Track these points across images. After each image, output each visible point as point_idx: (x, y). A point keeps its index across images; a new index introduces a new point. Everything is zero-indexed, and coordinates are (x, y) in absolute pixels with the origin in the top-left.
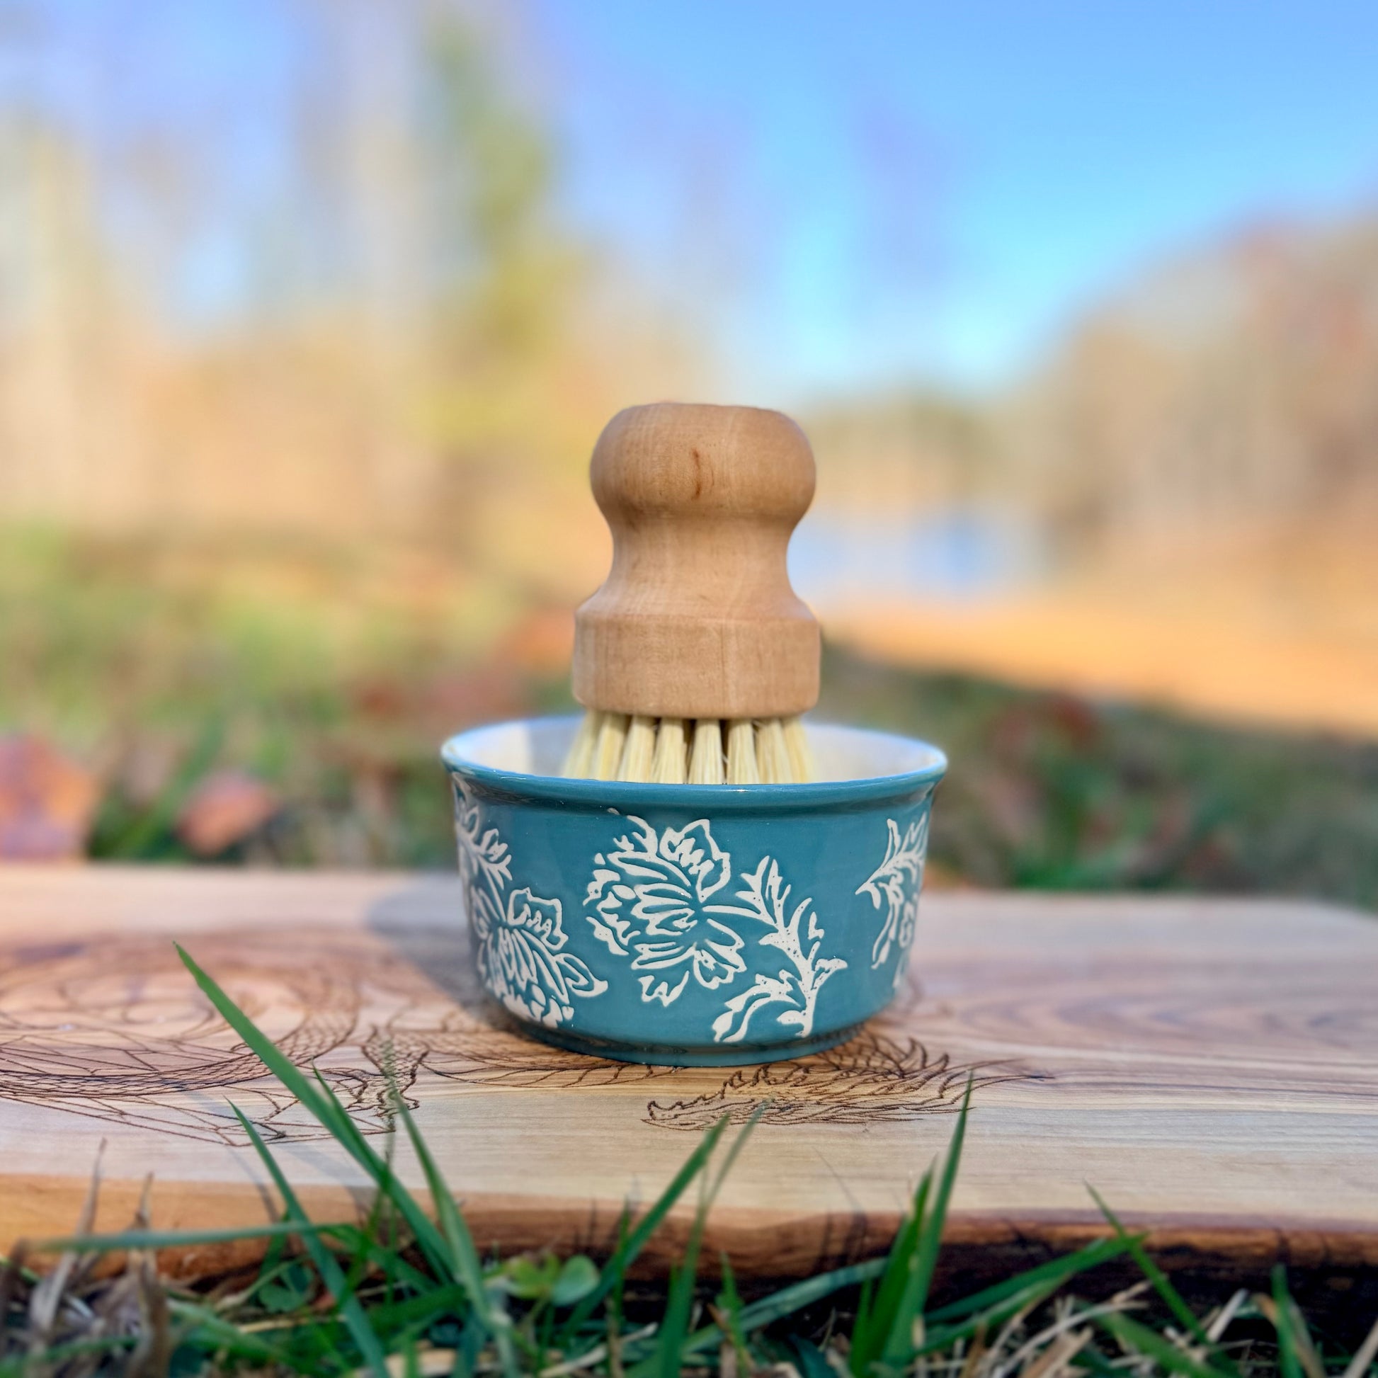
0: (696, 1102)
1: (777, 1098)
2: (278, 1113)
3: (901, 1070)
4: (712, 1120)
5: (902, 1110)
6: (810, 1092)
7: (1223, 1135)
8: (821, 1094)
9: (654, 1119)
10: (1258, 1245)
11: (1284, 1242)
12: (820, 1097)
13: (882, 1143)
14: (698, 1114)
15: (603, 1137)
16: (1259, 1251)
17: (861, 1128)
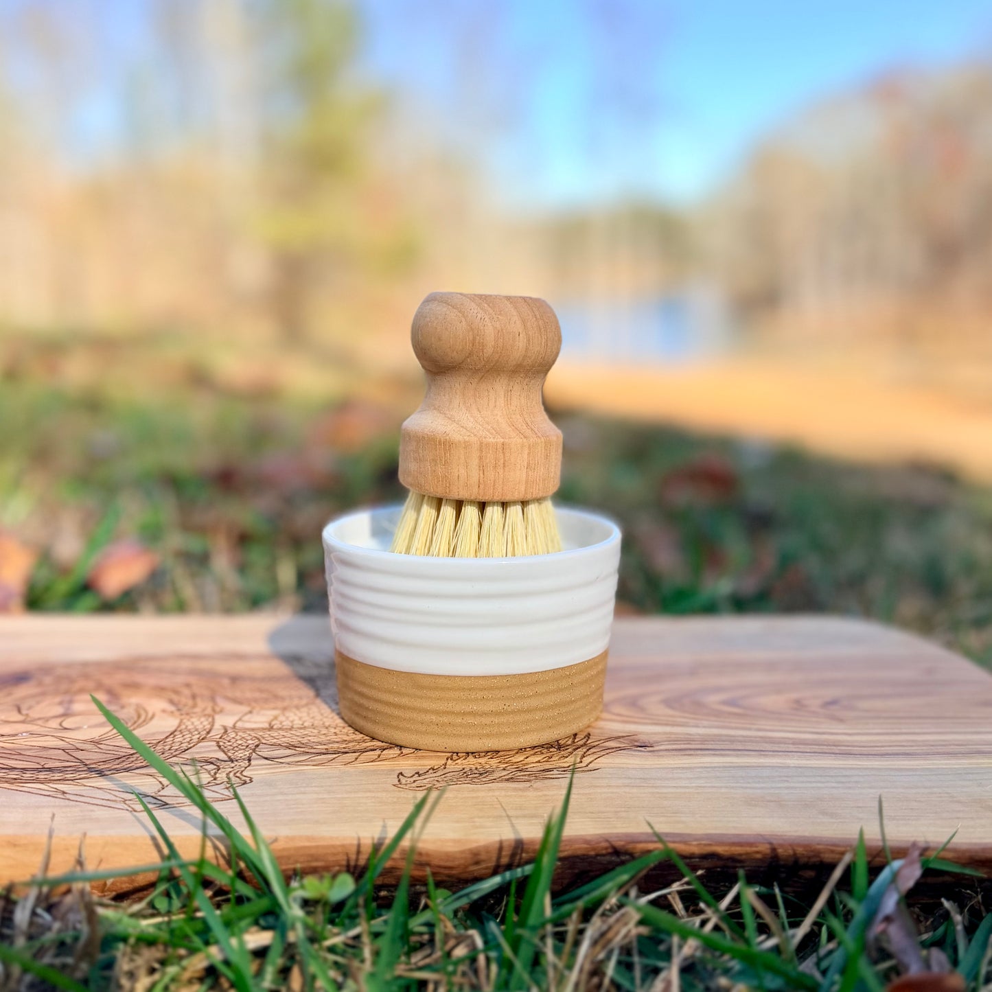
0: (428, 771)
1: (478, 767)
2: (163, 789)
3: (559, 744)
4: (436, 783)
5: (555, 772)
6: (499, 762)
7: (749, 783)
8: (507, 763)
9: (400, 784)
10: (757, 852)
11: (774, 850)
12: (506, 765)
13: (540, 793)
14: (428, 780)
15: (367, 797)
16: (759, 856)
17: (528, 784)
